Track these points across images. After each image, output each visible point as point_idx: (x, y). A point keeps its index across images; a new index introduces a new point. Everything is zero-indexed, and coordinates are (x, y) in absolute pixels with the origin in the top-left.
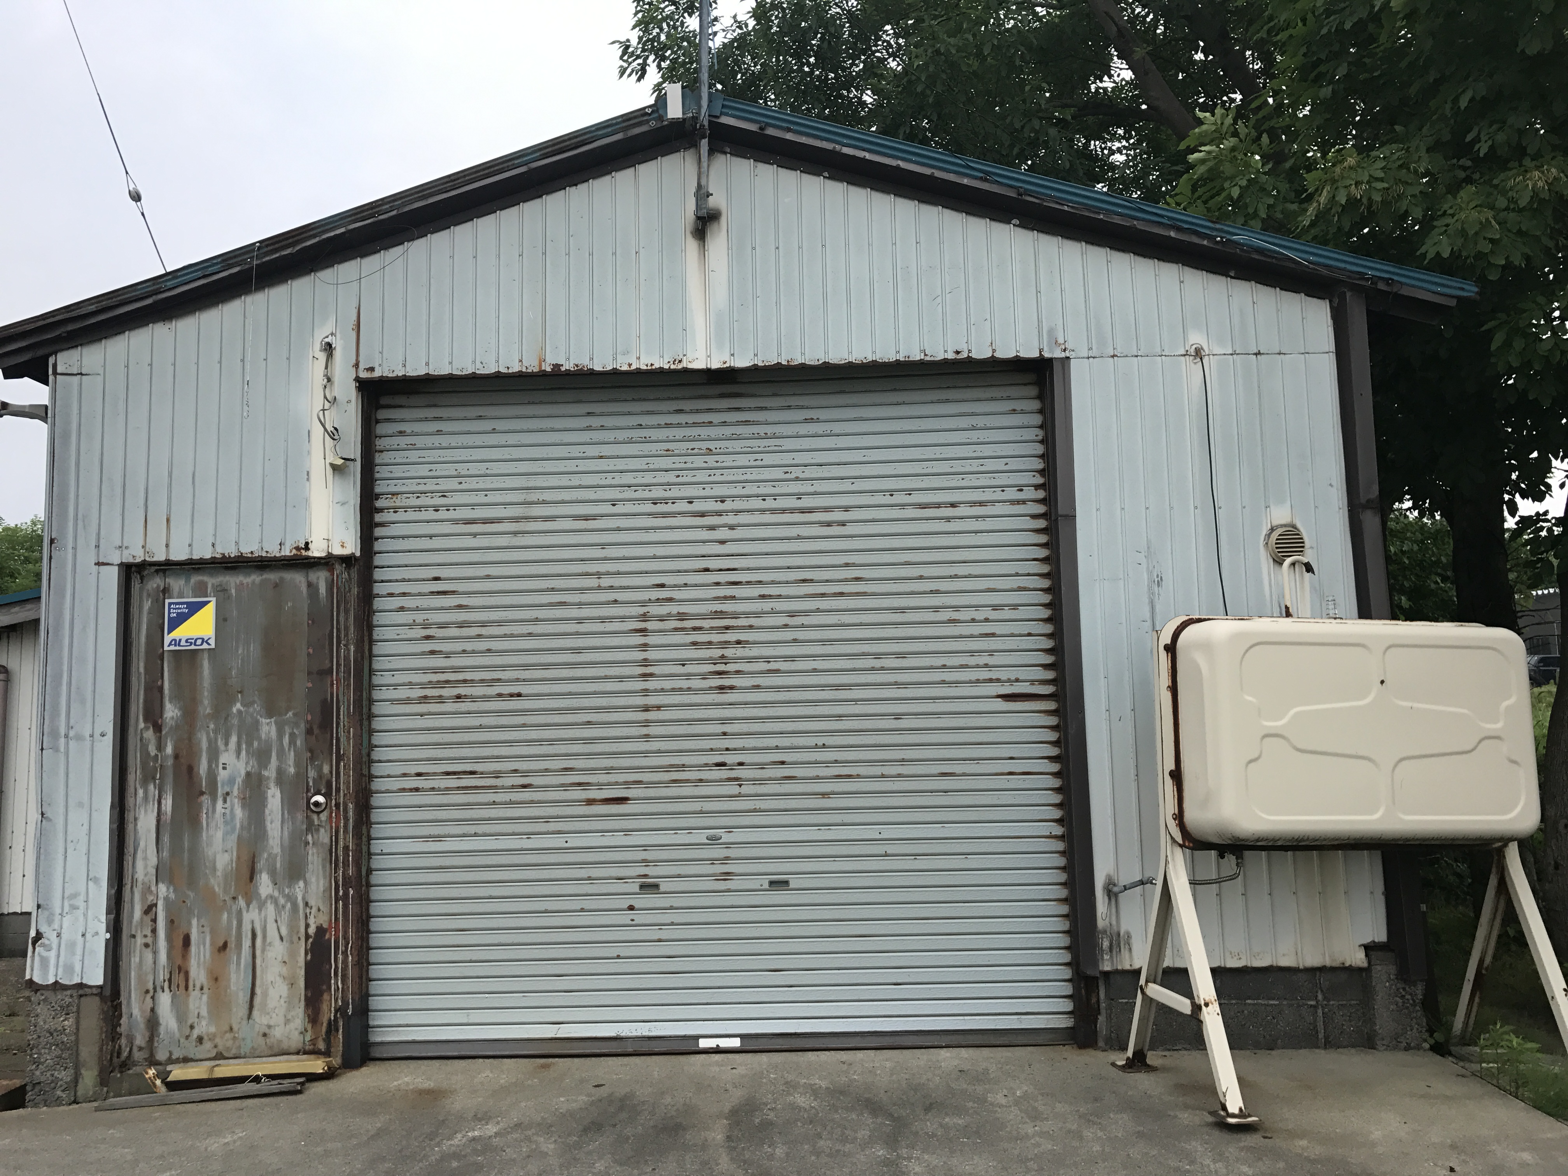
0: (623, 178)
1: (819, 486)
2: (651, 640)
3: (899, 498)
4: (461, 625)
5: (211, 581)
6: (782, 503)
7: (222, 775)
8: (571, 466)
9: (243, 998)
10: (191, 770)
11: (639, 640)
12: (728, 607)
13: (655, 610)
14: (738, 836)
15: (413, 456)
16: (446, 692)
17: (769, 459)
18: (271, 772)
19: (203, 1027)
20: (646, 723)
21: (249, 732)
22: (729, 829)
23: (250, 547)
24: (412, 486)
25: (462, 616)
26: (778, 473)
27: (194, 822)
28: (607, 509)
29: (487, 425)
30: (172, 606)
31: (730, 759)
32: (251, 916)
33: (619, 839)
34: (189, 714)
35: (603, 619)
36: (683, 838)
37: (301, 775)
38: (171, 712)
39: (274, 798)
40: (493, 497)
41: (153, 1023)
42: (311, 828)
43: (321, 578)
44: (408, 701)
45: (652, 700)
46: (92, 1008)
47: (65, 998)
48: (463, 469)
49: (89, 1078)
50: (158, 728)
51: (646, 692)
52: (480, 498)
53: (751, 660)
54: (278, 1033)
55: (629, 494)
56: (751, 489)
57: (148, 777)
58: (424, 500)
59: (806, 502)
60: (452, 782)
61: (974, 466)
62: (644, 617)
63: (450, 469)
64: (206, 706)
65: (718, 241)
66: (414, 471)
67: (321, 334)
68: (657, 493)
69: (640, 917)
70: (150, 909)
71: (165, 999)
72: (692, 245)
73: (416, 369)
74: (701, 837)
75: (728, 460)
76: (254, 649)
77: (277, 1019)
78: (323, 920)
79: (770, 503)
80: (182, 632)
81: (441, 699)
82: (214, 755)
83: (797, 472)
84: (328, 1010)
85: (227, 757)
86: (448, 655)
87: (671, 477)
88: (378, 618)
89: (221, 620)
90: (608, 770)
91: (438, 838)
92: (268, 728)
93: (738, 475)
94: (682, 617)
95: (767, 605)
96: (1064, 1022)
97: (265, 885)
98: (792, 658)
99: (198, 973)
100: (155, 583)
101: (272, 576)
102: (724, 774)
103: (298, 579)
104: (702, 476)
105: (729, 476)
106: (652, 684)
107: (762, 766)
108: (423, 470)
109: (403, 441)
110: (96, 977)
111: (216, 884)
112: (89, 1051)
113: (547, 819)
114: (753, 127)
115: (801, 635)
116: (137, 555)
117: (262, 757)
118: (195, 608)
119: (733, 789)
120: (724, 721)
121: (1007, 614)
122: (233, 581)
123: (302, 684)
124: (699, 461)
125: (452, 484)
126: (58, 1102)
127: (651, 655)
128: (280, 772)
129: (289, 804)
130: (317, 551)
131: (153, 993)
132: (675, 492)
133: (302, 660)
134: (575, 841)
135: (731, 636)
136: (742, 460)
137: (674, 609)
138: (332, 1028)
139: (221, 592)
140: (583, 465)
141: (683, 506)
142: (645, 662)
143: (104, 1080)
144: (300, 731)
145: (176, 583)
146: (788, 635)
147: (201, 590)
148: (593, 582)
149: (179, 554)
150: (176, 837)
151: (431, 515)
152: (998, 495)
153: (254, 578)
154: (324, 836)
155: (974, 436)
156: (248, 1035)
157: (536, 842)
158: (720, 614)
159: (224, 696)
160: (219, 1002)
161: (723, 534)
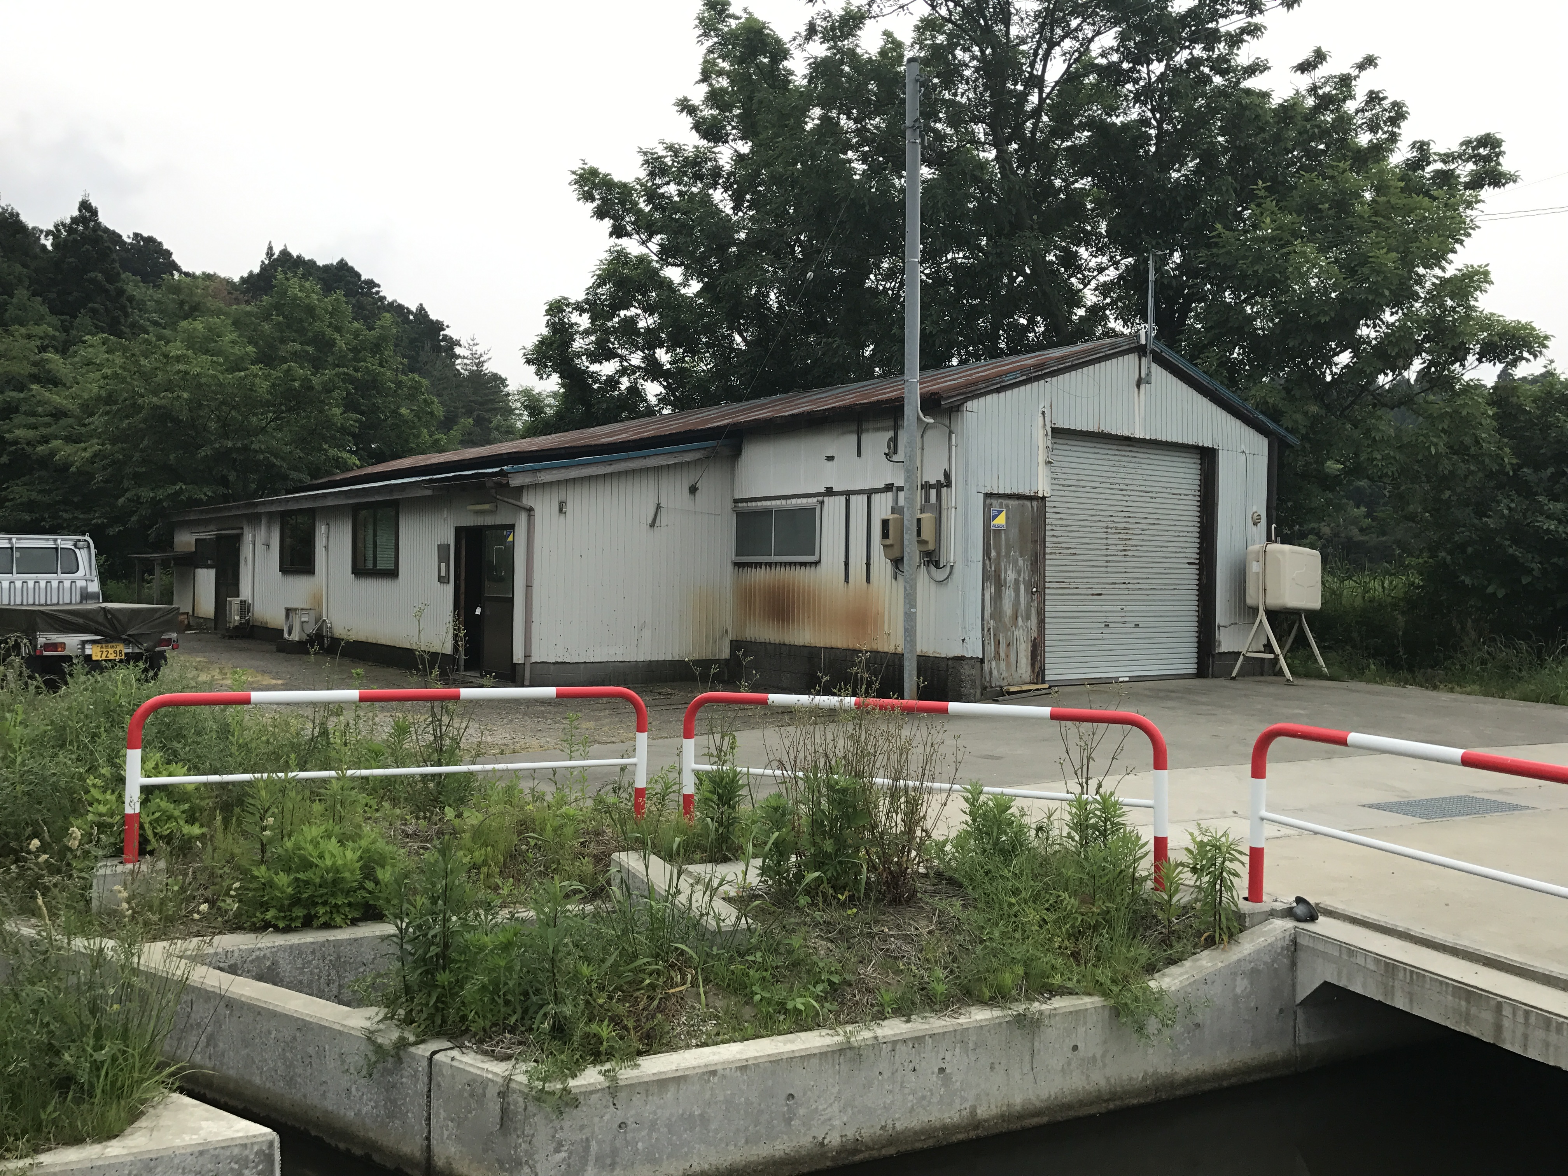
0: (1120, 360)
2: (1109, 536)
4: (1061, 525)
5: (1005, 502)
6: (1141, 488)
7: (1008, 579)
9: (1015, 664)
10: (999, 576)
11: (1105, 536)
12: (1126, 526)
13: (1111, 525)
14: (1128, 608)
16: (1057, 551)
17: (1139, 471)
18: (1021, 579)
19: (1004, 674)
20: (1107, 567)
21: (1016, 563)
22: (1126, 606)
23: (1022, 490)
25: (1060, 522)
26: (1141, 477)
27: (1000, 597)
28: (1098, 485)
30: (992, 511)
31: (1127, 581)
32: (1017, 633)
33: (1100, 608)
34: (999, 554)
35: (1097, 527)
36: (1114, 608)
37: (1029, 580)
38: (993, 553)
39: (1023, 589)
41: (991, 673)
42: (1032, 600)
43: (1035, 504)
45: (1109, 558)
46: (979, 667)
47: (972, 663)
49: (978, 693)
50: (990, 560)
51: (1107, 555)
53: (1132, 545)
54: (1024, 676)
57: (988, 579)
60: (1058, 585)
61: (1185, 481)
62: (1107, 527)
64: (1003, 553)
65: (1142, 389)
67: (1040, 407)
69: (1104, 636)
70: (989, 630)
71: (994, 663)
72: (1135, 390)
73: (1066, 425)
74: (1119, 608)
76: (1017, 530)
77: (1023, 671)
78: (1036, 635)
80: (997, 522)
81: (1055, 554)
82: (1006, 572)
84: (1037, 668)
85: (1009, 572)
86: (1057, 537)
87: (1115, 475)
89: (1007, 518)
90: (1097, 583)
92: (1021, 562)
94: (1116, 528)
95: (1136, 526)
97: (1020, 621)
98: (1142, 546)
99: (1002, 655)
100: (989, 501)
101: (1021, 502)
102: (1124, 586)
103: (1028, 503)
104: (1122, 475)
105: (1129, 476)
106: (1109, 553)
107: (1134, 584)
110: (980, 655)
111: (1007, 621)
112: (978, 682)
113: (1082, 600)
115: (1145, 538)
116: (988, 490)
117: (1020, 572)
118: (1000, 512)
119: (1127, 591)
120: (1125, 567)
121: (1190, 535)
122: (1010, 503)
123: (1030, 545)
124: (1121, 470)
127: (1109, 542)
128: (1024, 579)
129: (1027, 591)
130: (1040, 494)
131: (990, 661)
133: (1030, 536)
134: (1089, 608)
135: (1128, 537)
136: (1133, 471)
137: (1114, 525)
138: (1038, 674)
139: (1007, 506)
141: (1117, 486)
142: (1107, 544)
143: (982, 694)
144: (1030, 563)
145: (994, 502)
146: (1141, 537)
147: (1001, 505)
148: (1094, 513)
150: (995, 603)
152: (1190, 492)
153: (1017, 502)
154: (1036, 604)
155: (1185, 470)
156: (1017, 677)
157: (1080, 609)
158: (1125, 528)
159: (1009, 548)
160: (1008, 665)
161: (1127, 498)
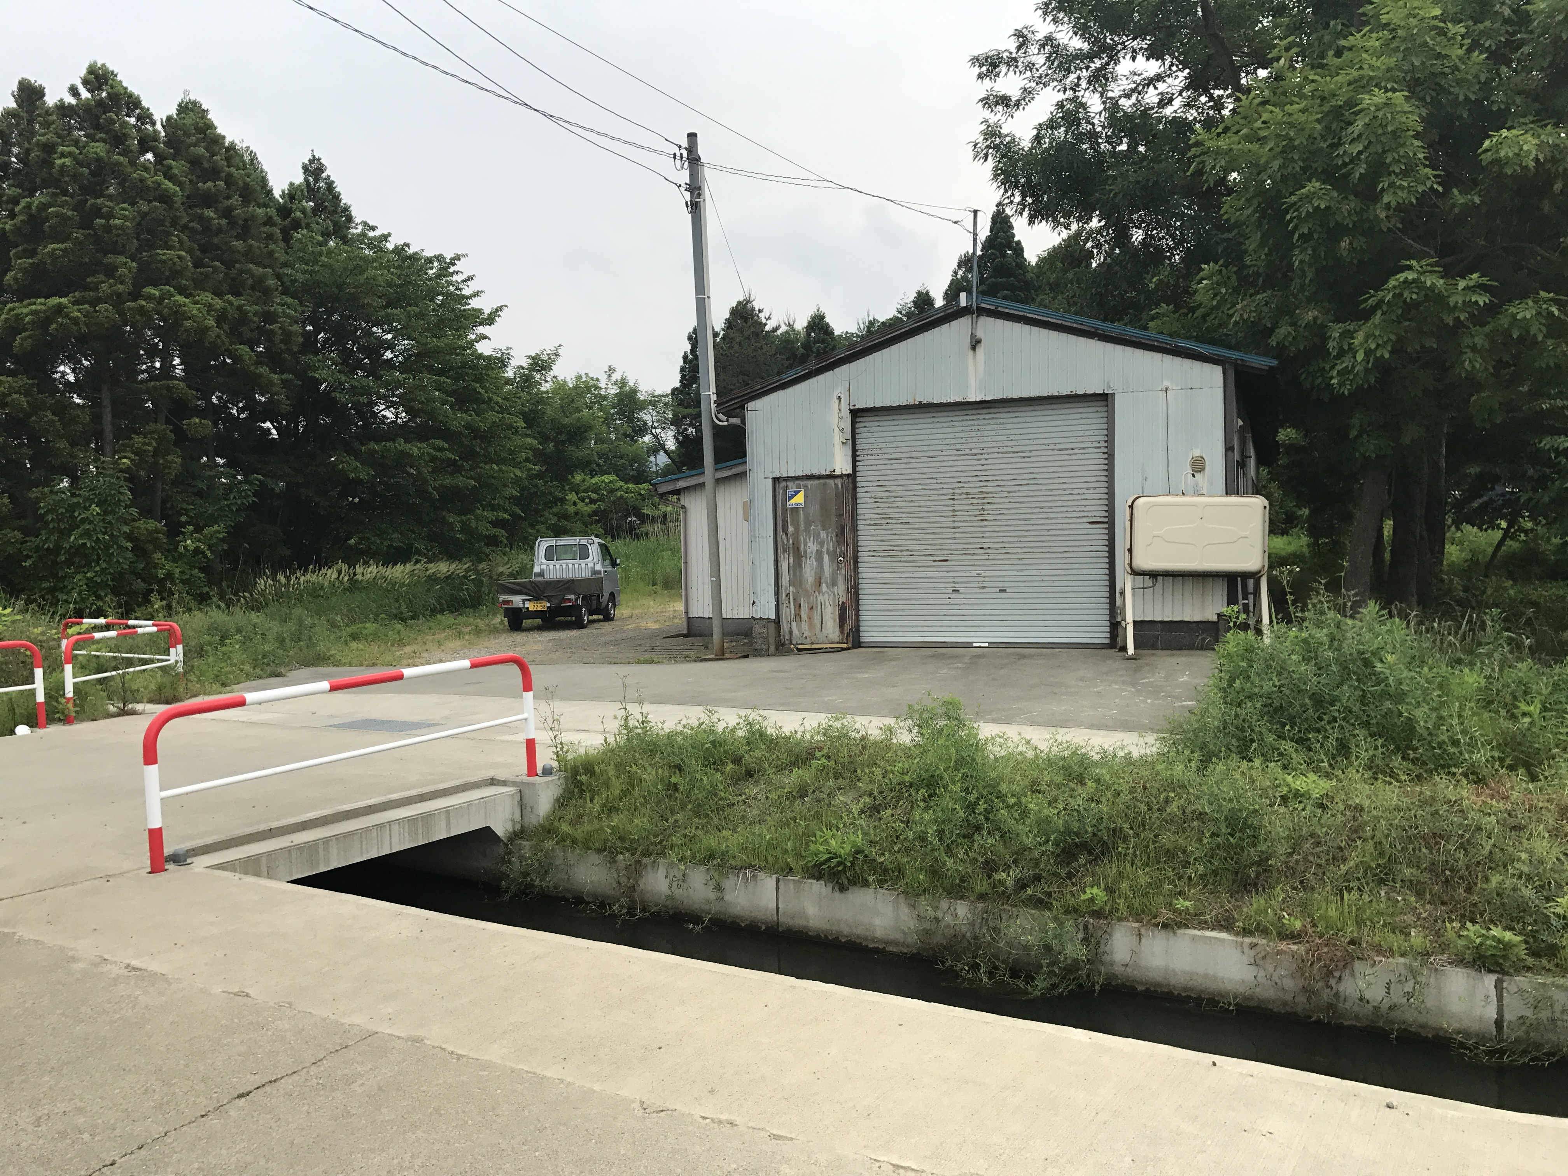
0: (945, 327)
1: (1020, 443)
2: (956, 502)
3: (1052, 447)
5: (802, 483)
6: (1006, 449)
7: (809, 550)
8: (926, 437)
9: (819, 625)
10: (798, 549)
11: (951, 502)
12: (985, 490)
13: (957, 491)
14: (988, 573)
15: (869, 435)
16: (884, 522)
17: (1001, 432)
18: (825, 550)
19: (807, 632)
20: (954, 533)
21: (817, 536)
22: (985, 571)
23: (815, 472)
24: (869, 446)
25: (887, 494)
26: (1004, 438)
27: (800, 566)
28: (939, 453)
29: (896, 423)
30: (790, 492)
31: (985, 546)
32: (820, 598)
33: (945, 574)
34: (797, 529)
35: (938, 495)
36: (968, 574)
37: (835, 551)
38: (791, 529)
39: (826, 558)
40: (898, 450)
41: (791, 632)
42: (839, 569)
43: (839, 481)
44: (870, 525)
45: (956, 525)
46: (772, 626)
47: (764, 622)
48: (887, 439)
49: (772, 648)
50: (787, 535)
51: (954, 522)
52: (893, 450)
53: (993, 509)
54: (831, 636)
55: (948, 447)
56: (994, 444)
57: (785, 551)
58: (874, 452)
59: (1015, 449)
60: (886, 554)
61: (1081, 434)
62: (953, 494)
63: (883, 440)
64: (802, 527)
65: (980, 350)
66: (870, 441)
67: (836, 394)
68: (958, 447)
69: (952, 601)
70: (787, 595)
71: (794, 624)
72: (971, 352)
73: (870, 405)
74: (974, 574)
75: (986, 433)
76: (818, 507)
77: (830, 630)
78: (844, 600)
79: (1001, 450)
80: (794, 501)
81: (881, 524)
82: (805, 545)
83: (1012, 437)
84: (847, 629)
85: (810, 544)
87: (963, 441)
88: (859, 495)
89: (806, 497)
90: (941, 550)
91: (882, 573)
92: (823, 535)
93: (989, 439)
94: (967, 494)
95: (1000, 489)
96: (1107, 641)
97: (824, 587)
98: (1009, 509)
99: (804, 616)
100: (783, 484)
101: (822, 481)
102: (983, 551)
103: (831, 481)
104: (975, 440)
105: (986, 439)
106: (956, 519)
107: (997, 549)
108: (873, 440)
109: (866, 429)
110: (773, 616)
111: (808, 586)
112: (772, 640)
113: (919, 567)
114: (993, 308)
115: (1012, 500)
116: (777, 475)
117: (822, 544)
118: (797, 493)
119: (986, 557)
120: (983, 532)
121: (1092, 491)
122: (809, 483)
123: (834, 519)
124: (974, 434)
125: (883, 445)
126: (763, 656)
127: (956, 508)
128: (828, 550)
129: (831, 560)
130: (838, 473)
131: (790, 622)
132: (965, 446)
133: (834, 511)
134: (929, 574)
135: (986, 501)
136: (991, 433)
137: (965, 491)
138: (848, 635)
139: (806, 487)
140: (931, 437)
141: (968, 451)
142: (954, 511)
143: (777, 649)
144: (834, 535)
145: (790, 484)
146: (1007, 500)
147: (798, 486)
148: (934, 481)
149: (791, 475)
150: (795, 571)
151: (876, 457)
152: (1090, 445)
153: (816, 482)
154: (843, 572)
155: (1082, 421)
156: (821, 636)
157: (916, 575)
158: (981, 492)
159: (808, 523)
160: (811, 626)
161: (983, 462)
